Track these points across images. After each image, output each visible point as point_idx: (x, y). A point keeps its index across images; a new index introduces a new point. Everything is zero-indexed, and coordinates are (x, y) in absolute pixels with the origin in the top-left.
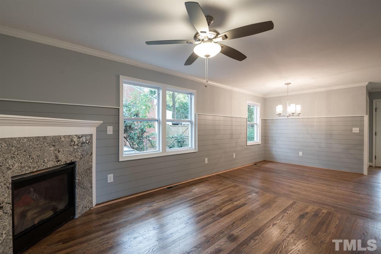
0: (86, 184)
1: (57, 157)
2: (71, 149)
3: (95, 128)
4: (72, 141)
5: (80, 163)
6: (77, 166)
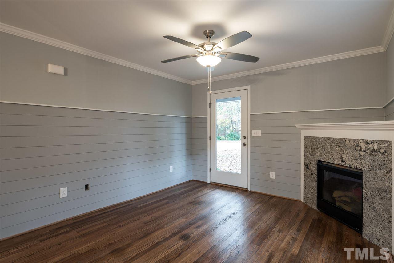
1: (342, 158)
2: (357, 154)
4: (357, 146)
5: (368, 174)
6: (364, 176)
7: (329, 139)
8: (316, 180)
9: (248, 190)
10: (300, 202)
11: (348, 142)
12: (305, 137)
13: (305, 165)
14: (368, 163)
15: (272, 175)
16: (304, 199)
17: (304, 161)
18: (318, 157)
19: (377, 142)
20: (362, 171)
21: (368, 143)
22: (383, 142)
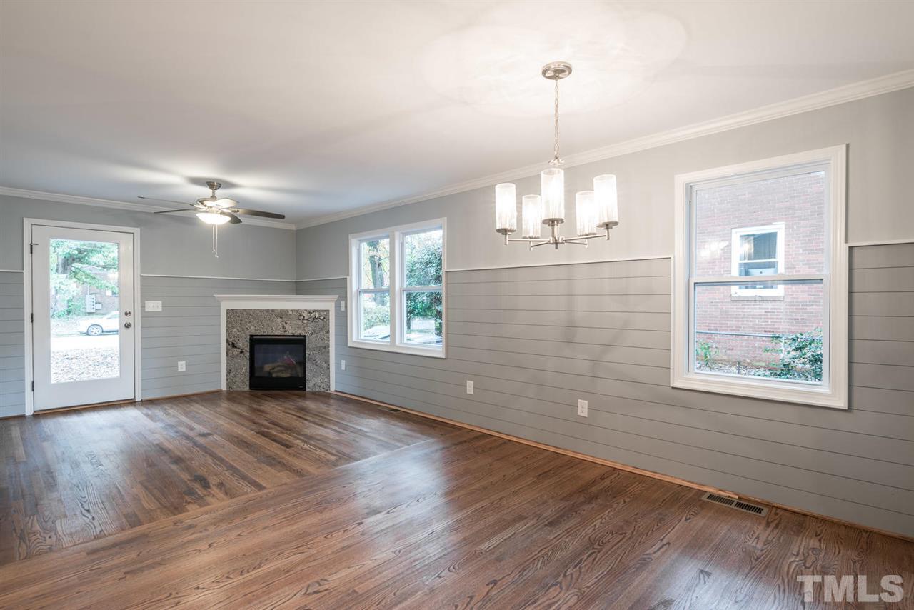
0: (319, 360)
1: (284, 328)
2: (300, 323)
3: (334, 303)
4: (300, 315)
5: (311, 338)
6: (307, 341)
7: (267, 311)
8: (248, 357)
9: (136, 400)
10: (221, 391)
11: (291, 313)
12: (228, 310)
13: (229, 344)
14: (311, 329)
16: (228, 385)
17: (227, 340)
18: (248, 333)
19: (318, 311)
20: (305, 336)
21: (310, 313)
22: (322, 311)
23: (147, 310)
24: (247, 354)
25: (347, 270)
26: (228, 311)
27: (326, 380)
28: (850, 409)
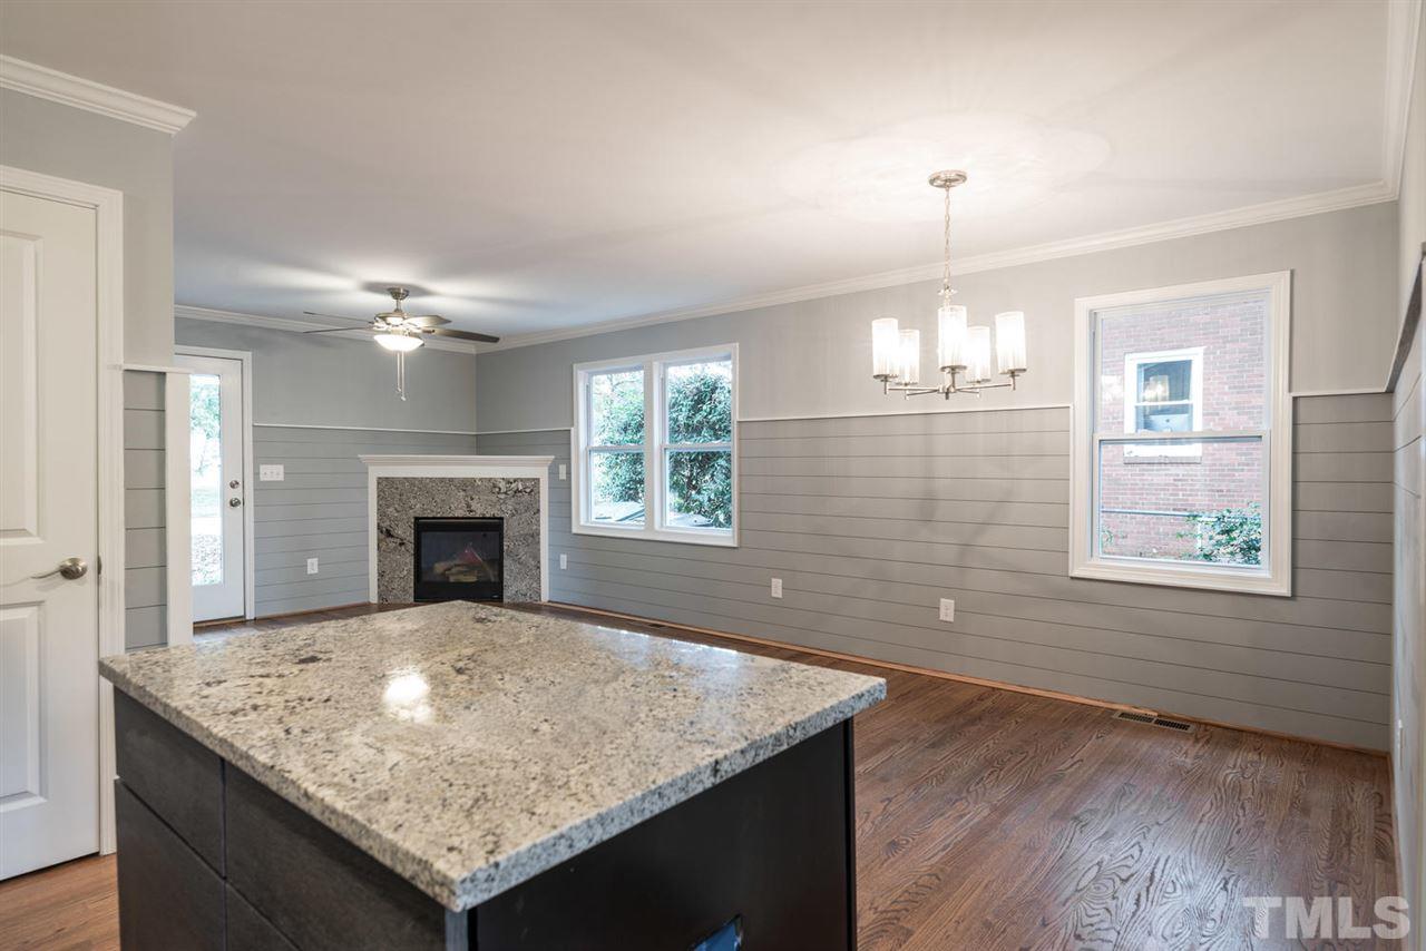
0: (523, 553)
1: (469, 506)
2: (494, 498)
3: (547, 468)
4: (495, 486)
5: (511, 520)
6: (505, 525)
7: (442, 480)
8: (412, 552)
9: (248, 618)
10: (370, 604)
11: (479, 483)
12: (380, 478)
13: (382, 532)
14: (511, 507)
15: (313, 566)
16: (380, 595)
17: (378, 525)
18: (412, 514)
19: (522, 480)
20: (502, 519)
21: (509, 482)
22: (528, 479)
23: (263, 478)
24: (411, 547)
25: (571, 417)
26: (380, 481)
27: (535, 585)
28: (1294, 596)
